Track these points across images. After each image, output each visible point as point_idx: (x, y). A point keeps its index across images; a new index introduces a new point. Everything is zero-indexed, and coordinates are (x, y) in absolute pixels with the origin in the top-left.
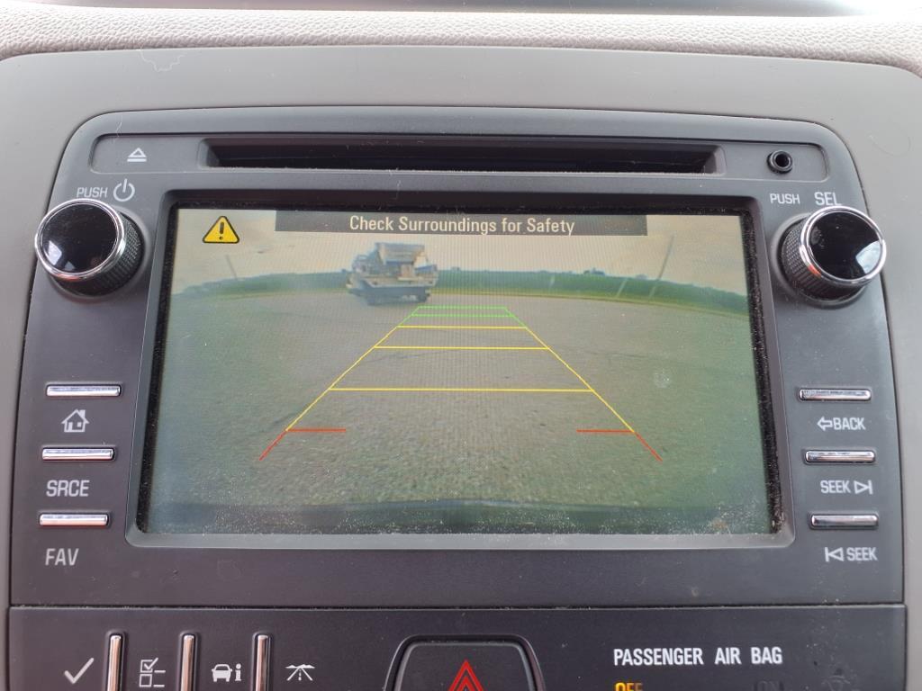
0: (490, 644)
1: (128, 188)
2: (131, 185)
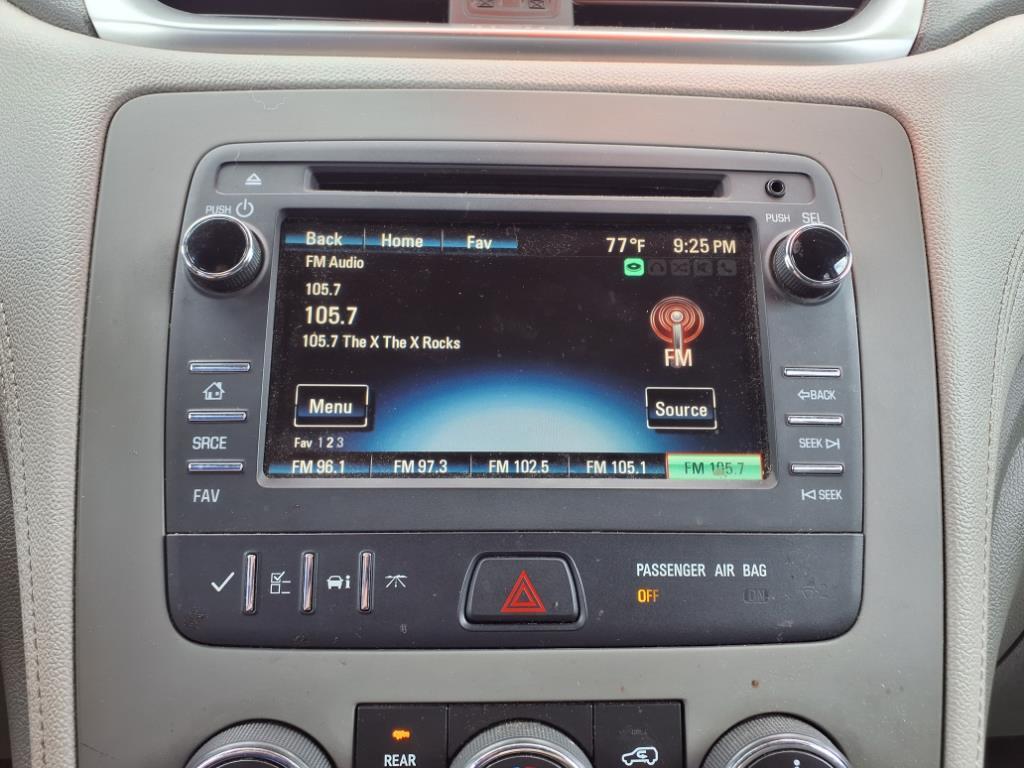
0: (542, 559)
1: (248, 206)
2: (250, 204)
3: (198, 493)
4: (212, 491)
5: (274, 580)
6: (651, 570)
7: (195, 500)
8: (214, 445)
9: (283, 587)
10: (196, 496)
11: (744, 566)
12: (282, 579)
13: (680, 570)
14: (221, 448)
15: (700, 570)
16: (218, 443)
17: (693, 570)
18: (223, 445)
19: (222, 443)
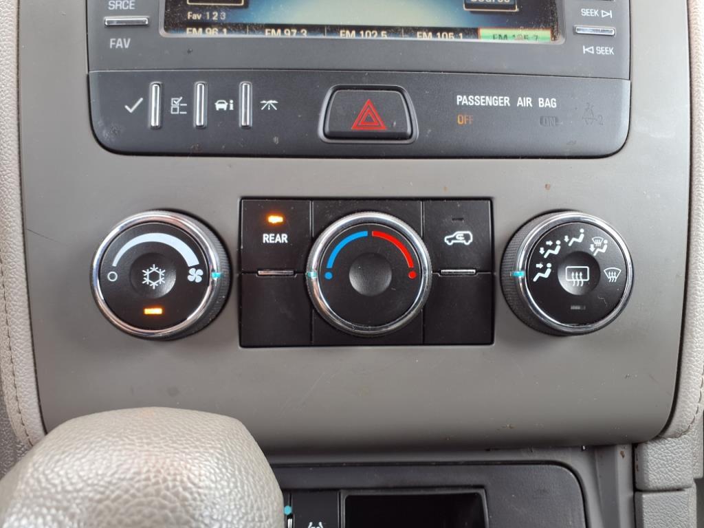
0: (383, 91)
3: (113, 42)
4: (125, 40)
5: (174, 103)
6: (468, 101)
7: (111, 47)
8: (125, 6)
9: (182, 109)
10: (111, 44)
11: (540, 99)
12: (180, 102)
13: (490, 101)
14: (131, 8)
15: (505, 101)
16: (128, 5)
17: (500, 101)
18: (132, 6)
19: (131, 4)
